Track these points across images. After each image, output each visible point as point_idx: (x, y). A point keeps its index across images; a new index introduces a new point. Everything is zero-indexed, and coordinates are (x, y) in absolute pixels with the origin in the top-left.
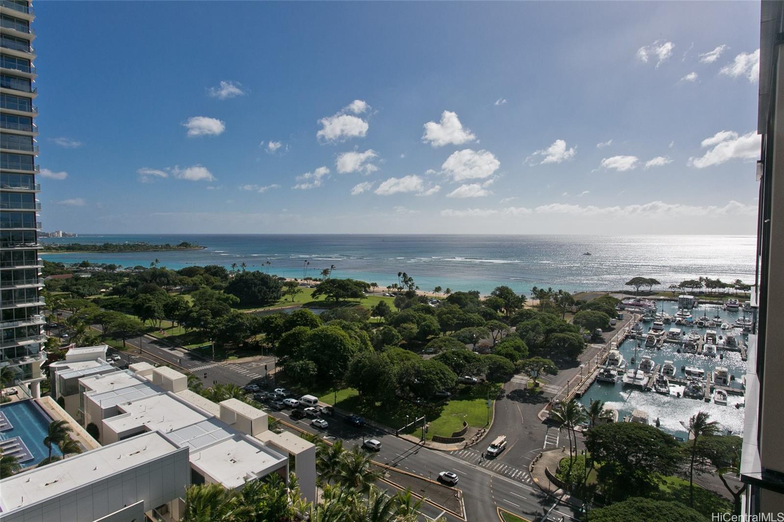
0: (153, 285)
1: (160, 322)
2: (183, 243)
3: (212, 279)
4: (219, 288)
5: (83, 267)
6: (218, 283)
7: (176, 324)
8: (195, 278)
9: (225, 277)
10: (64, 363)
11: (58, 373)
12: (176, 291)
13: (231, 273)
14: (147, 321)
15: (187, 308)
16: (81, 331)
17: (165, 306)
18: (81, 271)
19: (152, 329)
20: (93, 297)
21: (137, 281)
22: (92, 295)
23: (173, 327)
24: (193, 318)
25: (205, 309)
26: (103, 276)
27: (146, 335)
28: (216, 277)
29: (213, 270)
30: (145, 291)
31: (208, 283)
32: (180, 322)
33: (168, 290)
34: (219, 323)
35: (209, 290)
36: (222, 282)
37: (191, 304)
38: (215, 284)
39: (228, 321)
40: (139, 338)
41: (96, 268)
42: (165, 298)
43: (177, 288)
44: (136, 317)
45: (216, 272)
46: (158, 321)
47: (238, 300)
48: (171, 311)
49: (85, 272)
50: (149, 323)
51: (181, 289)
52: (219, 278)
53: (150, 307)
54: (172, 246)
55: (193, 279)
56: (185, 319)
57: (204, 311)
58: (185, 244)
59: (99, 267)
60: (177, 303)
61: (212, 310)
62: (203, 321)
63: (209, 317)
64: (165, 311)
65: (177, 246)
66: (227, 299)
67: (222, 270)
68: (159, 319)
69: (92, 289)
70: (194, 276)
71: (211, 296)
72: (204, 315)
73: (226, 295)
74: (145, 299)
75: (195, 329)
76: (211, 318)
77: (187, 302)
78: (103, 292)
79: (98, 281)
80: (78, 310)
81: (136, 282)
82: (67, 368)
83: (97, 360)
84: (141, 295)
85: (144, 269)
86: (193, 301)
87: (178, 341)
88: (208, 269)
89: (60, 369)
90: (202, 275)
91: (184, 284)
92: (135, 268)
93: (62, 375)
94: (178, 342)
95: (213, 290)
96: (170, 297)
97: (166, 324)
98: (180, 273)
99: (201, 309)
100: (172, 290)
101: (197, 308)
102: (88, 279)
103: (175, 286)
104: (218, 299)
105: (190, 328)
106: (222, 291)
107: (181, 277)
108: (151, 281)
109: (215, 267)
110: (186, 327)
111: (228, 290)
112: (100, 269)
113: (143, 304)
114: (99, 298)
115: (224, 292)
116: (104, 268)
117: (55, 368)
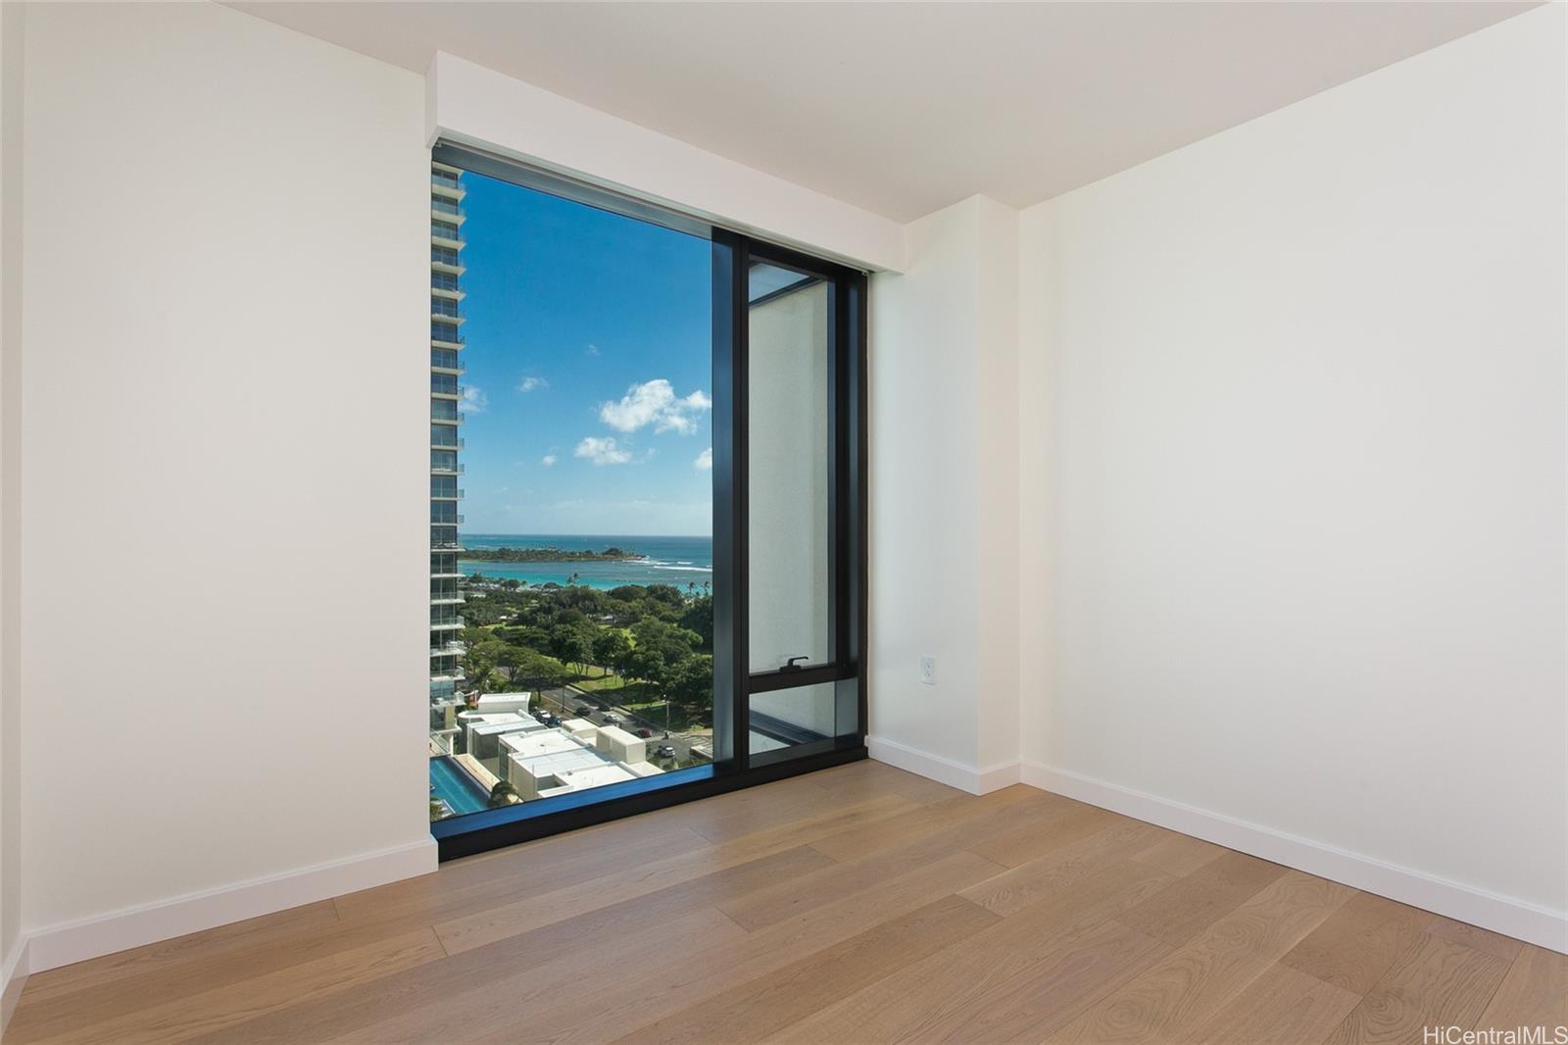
0: (575, 610)
1: (587, 668)
2: (611, 550)
3: (660, 605)
4: (670, 620)
5: (474, 582)
6: (667, 613)
7: (610, 672)
8: (634, 603)
9: (679, 604)
10: (477, 714)
11: (471, 726)
12: (607, 622)
13: (687, 597)
14: (570, 665)
15: (626, 648)
16: (485, 674)
17: (594, 643)
18: (471, 589)
19: (576, 678)
20: (491, 627)
21: (552, 604)
22: (489, 624)
23: (605, 676)
24: (637, 662)
25: (656, 650)
26: (502, 597)
27: (568, 687)
28: (664, 603)
29: (660, 593)
30: (562, 620)
31: (654, 612)
32: (617, 668)
33: (596, 620)
34: (677, 673)
35: (658, 623)
36: (673, 610)
37: (632, 643)
38: (663, 613)
39: (691, 670)
40: (560, 691)
41: (491, 585)
42: (592, 632)
43: (608, 617)
44: (555, 659)
45: (663, 594)
46: (585, 665)
47: (701, 638)
48: (605, 652)
49: (477, 590)
50: (571, 668)
51: (614, 619)
52: (669, 604)
53: (574, 643)
54: (594, 553)
55: (631, 604)
56: (626, 664)
57: (652, 652)
58: (615, 550)
59: (495, 583)
60: (612, 639)
61: (665, 651)
62: (651, 668)
63: (662, 663)
64: (595, 651)
65: (603, 554)
66: (683, 637)
67: (676, 592)
68: (586, 662)
69: (489, 615)
70: (631, 601)
71: (661, 631)
72: (654, 659)
73: (683, 631)
74: (567, 632)
75: (639, 680)
76: (665, 665)
77: (627, 638)
78: (504, 620)
79: (496, 603)
80: (474, 644)
81: (549, 608)
82: (481, 720)
83: (517, 712)
84: (558, 626)
85: (558, 587)
86: (634, 638)
87: (615, 696)
88: (651, 590)
89: (473, 720)
90: (644, 599)
91: (617, 612)
92: (546, 587)
93: (476, 730)
94: (616, 699)
95: (662, 622)
96: (599, 631)
97: (595, 671)
98: (612, 594)
99: (647, 650)
100: (600, 620)
101: (643, 648)
102: (482, 600)
103: (605, 615)
104: (670, 636)
105: (632, 679)
106: (675, 625)
107: (614, 601)
108: (570, 606)
109: (663, 588)
110: (626, 677)
111: (685, 623)
112: (497, 586)
113: (565, 640)
114: (501, 628)
115: (679, 626)
116: (502, 585)
117: (467, 719)
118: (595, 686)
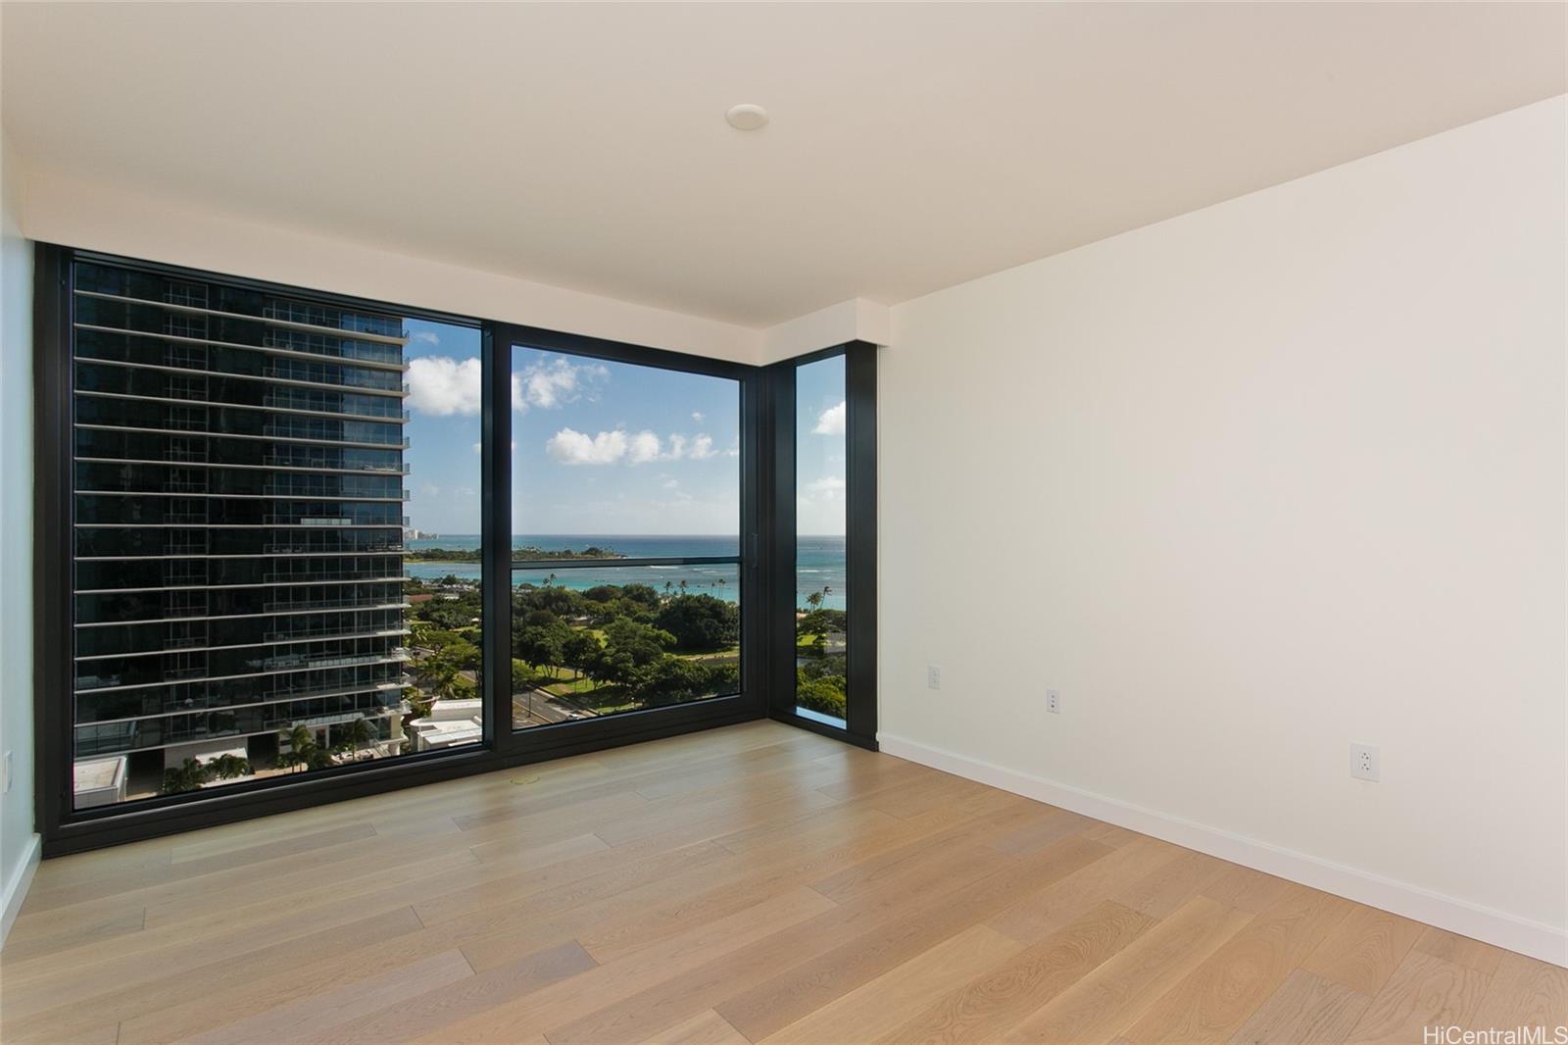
0: (547, 612)
1: (558, 670)
2: (591, 550)
3: (635, 606)
4: (645, 621)
5: (448, 584)
6: (642, 613)
7: (580, 674)
8: (609, 604)
9: (655, 603)
10: (427, 721)
11: (422, 734)
12: (581, 623)
13: (664, 597)
14: (538, 668)
15: (597, 649)
16: (449, 679)
17: (564, 646)
18: (444, 590)
19: (547, 681)
20: (461, 630)
21: (524, 606)
22: (460, 627)
23: (576, 679)
24: (606, 664)
25: (625, 652)
26: (475, 599)
27: (538, 690)
28: (640, 604)
29: (635, 593)
30: (535, 621)
31: (630, 613)
32: (586, 671)
33: (568, 621)
34: (646, 675)
35: (631, 624)
36: (649, 611)
37: (603, 644)
38: (639, 614)
39: (663, 670)
40: (527, 695)
41: (466, 586)
42: (564, 634)
43: (582, 618)
44: (523, 661)
45: (642, 595)
46: (554, 668)
47: (675, 639)
48: (575, 653)
49: (451, 591)
50: (541, 671)
51: (589, 620)
52: (645, 605)
53: (543, 645)
54: (574, 553)
55: (606, 605)
56: (596, 667)
57: (622, 654)
58: (594, 555)
59: (469, 584)
60: (583, 642)
61: (635, 653)
62: (621, 670)
63: (631, 665)
64: (565, 654)
65: (582, 554)
66: (658, 638)
67: (652, 593)
68: (556, 665)
69: (460, 617)
70: (606, 601)
71: (634, 632)
72: (623, 661)
73: (656, 631)
74: (536, 634)
75: (609, 683)
76: (634, 667)
77: (598, 640)
78: (476, 622)
79: (469, 605)
80: (442, 648)
81: (522, 609)
82: (433, 728)
83: (473, 719)
84: (529, 629)
85: (533, 588)
86: (606, 640)
87: (583, 700)
88: (627, 591)
89: (424, 729)
90: (619, 599)
91: (592, 613)
92: (521, 587)
93: (427, 739)
94: (584, 702)
95: (636, 623)
96: (572, 633)
97: (567, 673)
98: (586, 595)
99: (618, 651)
100: (574, 621)
101: (613, 650)
102: (455, 602)
103: (579, 616)
104: (644, 637)
105: (602, 682)
106: (650, 625)
107: (588, 602)
108: (544, 608)
109: (638, 588)
110: (595, 679)
111: (659, 623)
112: (471, 587)
113: (533, 643)
114: (470, 631)
115: (653, 627)
116: (476, 587)
117: (418, 727)
118: (565, 689)
